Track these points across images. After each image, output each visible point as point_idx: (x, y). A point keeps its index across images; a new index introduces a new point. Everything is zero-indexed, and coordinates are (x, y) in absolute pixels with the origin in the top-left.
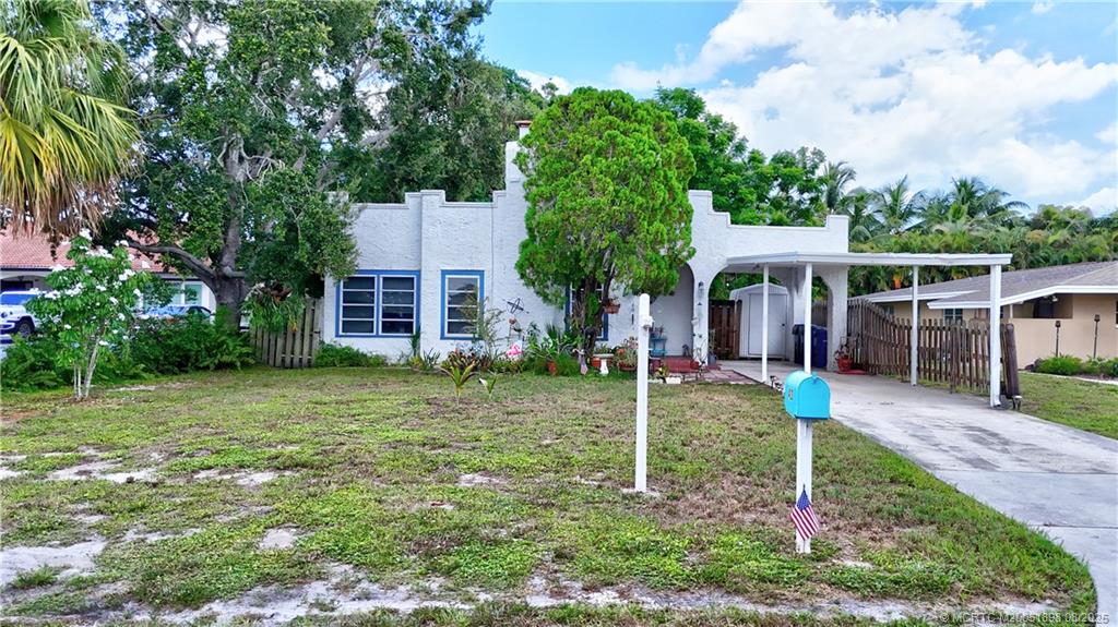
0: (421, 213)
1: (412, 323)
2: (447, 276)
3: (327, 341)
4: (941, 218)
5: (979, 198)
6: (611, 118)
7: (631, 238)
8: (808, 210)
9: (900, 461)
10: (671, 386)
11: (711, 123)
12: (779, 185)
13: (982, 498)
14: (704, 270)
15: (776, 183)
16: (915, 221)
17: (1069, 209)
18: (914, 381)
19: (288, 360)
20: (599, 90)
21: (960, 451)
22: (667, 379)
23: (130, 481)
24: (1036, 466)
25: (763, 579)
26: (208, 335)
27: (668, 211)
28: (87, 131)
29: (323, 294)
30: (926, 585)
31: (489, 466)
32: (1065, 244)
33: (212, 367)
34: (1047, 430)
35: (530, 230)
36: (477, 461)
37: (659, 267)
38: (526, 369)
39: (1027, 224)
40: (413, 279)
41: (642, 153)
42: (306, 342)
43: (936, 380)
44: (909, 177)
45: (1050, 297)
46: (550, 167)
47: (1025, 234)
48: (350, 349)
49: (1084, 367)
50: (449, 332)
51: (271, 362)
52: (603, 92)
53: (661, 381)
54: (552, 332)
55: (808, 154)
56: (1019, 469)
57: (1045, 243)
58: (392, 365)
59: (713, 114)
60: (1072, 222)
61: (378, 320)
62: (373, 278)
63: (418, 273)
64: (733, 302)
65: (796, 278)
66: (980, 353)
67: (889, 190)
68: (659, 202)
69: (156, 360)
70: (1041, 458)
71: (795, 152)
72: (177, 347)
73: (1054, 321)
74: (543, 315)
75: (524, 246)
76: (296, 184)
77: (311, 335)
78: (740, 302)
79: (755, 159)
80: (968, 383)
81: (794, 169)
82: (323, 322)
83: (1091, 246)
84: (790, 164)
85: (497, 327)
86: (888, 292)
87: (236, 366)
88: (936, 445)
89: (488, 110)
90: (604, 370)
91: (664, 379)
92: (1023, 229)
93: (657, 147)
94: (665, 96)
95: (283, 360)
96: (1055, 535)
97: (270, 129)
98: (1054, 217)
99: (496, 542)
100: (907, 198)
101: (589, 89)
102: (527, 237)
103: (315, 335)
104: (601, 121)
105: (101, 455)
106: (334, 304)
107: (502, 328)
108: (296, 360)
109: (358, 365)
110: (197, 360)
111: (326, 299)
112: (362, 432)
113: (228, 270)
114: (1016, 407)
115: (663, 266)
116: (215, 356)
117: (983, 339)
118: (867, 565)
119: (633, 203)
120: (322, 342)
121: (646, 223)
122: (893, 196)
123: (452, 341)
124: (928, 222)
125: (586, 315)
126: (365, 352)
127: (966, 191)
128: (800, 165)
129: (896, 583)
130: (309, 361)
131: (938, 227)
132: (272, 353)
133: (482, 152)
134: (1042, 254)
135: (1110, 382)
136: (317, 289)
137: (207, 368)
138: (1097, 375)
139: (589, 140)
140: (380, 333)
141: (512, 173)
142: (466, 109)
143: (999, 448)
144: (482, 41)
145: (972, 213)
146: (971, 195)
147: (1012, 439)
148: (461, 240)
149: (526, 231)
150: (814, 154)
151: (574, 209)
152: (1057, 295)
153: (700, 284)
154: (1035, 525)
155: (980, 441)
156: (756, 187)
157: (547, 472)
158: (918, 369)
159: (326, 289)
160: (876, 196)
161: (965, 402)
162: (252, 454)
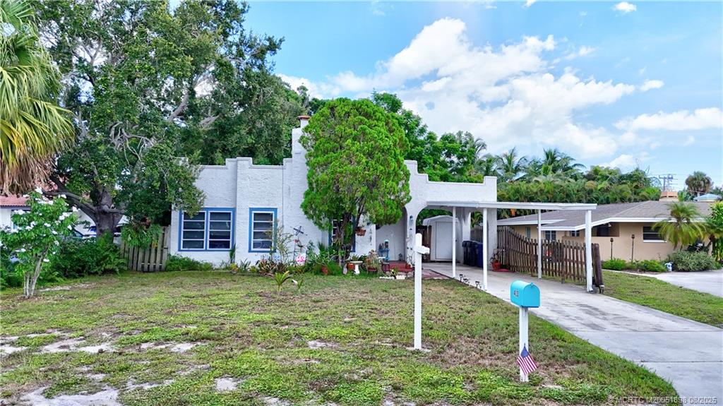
0: (237, 172)
1: (229, 242)
2: (253, 212)
3: (173, 254)
4: (537, 174)
5: (558, 161)
6: (362, 117)
7: (375, 190)
8: (462, 169)
9: (552, 326)
10: (400, 281)
11: (406, 115)
12: (446, 153)
13: (604, 347)
14: (413, 210)
15: (443, 152)
16: (521, 174)
17: (607, 169)
18: (540, 277)
19: (146, 267)
20: (352, 100)
21: (582, 319)
22: (397, 277)
23: (101, 351)
24: (624, 328)
25: (510, 397)
26: (99, 251)
27: (396, 175)
28: (42, 123)
29: (170, 224)
30: (595, 397)
31: (322, 336)
32: (607, 190)
33: (100, 272)
34: (623, 306)
35: (310, 184)
36: (314, 333)
37: (391, 208)
38: (306, 271)
39: (585, 177)
40: (230, 213)
41: (382, 139)
42: (159, 255)
43: (553, 275)
44: (516, 149)
45: (607, 224)
46: (324, 145)
47: (585, 183)
48: (188, 259)
49: (628, 266)
50: (254, 247)
51: (135, 268)
52: (355, 101)
53: (393, 278)
54: (321, 247)
55: (463, 135)
56: (616, 329)
57: (596, 189)
58: (216, 269)
59: (407, 110)
60: (610, 176)
61: (207, 240)
62: (204, 213)
63: (234, 210)
64: (426, 226)
65: (464, 213)
66: (579, 260)
67: (505, 155)
68: (392, 169)
69: (65, 269)
70: (625, 323)
71: (455, 134)
72: (79, 260)
73: (609, 238)
74: (315, 236)
75: (307, 194)
76: (164, 154)
77: (162, 250)
78: (430, 226)
79: (431, 137)
80: (572, 277)
81: (455, 144)
82: (170, 241)
83: (622, 191)
84: (452, 141)
85: (289, 245)
86: (509, 219)
87: (116, 272)
88: (567, 316)
89: (279, 107)
90: (357, 271)
91: (395, 276)
92: (584, 180)
93: (389, 135)
94: (378, 98)
95: (143, 267)
96: (649, 366)
97: (148, 120)
98: (600, 173)
99: (356, 382)
100: (516, 161)
101: (346, 99)
102: (308, 188)
103: (165, 250)
104: (355, 119)
105: (67, 335)
106: (178, 230)
107: (291, 246)
108: (152, 267)
109: (195, 270)
110: (89, 268)
111: (172, 227)
112: (230, 316)
113: (105, 208)
114: (601, 292)
115: (394, 207)
116: (101, 265)
117: (581, 252)
118: (560, 387)
119: (377, 169)
120: (169, 255)
121: (384, 182)
122: (508, 160)
123: (256, 253)
124: (530, 175)
125: (345, 237)
126: (199, 260)
127: (551, 156)
128: (458, 142)
129: (579, 396)
130: (160, 267)
131: (536, 179)
132: (135, 262)
133: (270, 132)
134: (595, 196)
135: (644, 275)
136: (165, 221)
137: (96, 273)
138: (635, 270)
139: (348, 130)
140: (208, 249)
141: (297, 147)
142: (265, 107)
143: (601, 317)
144: (274, 65)
145: (554, 171)
146: (553, 159)
147: (606, 311)
148: (263, 189)
149: (307, 185)
150: (466, 135)
151: (341, 173)
152: (611, 223)
153: (411, 217)
154: (637, 362)
155: (589, 313)
156: (433, 155)
157: (358, 338)
158: (542, 269)
159: (172, 220)
160: (498, 159)
161: (571, 289)
162: (170, 332)
